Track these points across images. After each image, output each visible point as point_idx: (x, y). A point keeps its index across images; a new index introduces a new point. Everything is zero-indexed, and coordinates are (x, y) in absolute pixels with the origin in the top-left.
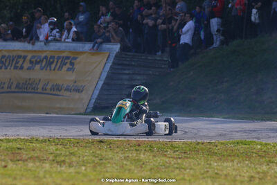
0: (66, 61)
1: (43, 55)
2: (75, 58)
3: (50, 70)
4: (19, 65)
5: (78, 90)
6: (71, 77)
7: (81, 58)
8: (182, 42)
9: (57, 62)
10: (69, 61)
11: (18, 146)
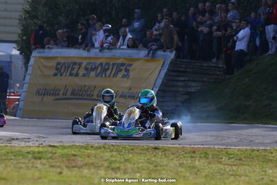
0: (121, 68)
1: (98, 62)
2: (130, 65)
3: (105, 76)
4: (74, 72)
5: (134, 97)
6: (126, 84)
7: (136, 64)
8: (237, 48)
9: (112, 68)
10: (124, 68)
11: (73, 152)
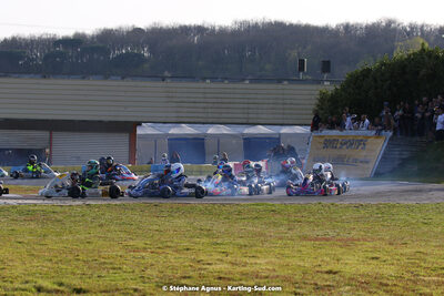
1: (348, 139)
2: (366, 141)
3: (352, 148)
4: (334, 146)
5: (367, 162)
9: (356, 143)
10: (362, 143)
